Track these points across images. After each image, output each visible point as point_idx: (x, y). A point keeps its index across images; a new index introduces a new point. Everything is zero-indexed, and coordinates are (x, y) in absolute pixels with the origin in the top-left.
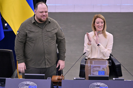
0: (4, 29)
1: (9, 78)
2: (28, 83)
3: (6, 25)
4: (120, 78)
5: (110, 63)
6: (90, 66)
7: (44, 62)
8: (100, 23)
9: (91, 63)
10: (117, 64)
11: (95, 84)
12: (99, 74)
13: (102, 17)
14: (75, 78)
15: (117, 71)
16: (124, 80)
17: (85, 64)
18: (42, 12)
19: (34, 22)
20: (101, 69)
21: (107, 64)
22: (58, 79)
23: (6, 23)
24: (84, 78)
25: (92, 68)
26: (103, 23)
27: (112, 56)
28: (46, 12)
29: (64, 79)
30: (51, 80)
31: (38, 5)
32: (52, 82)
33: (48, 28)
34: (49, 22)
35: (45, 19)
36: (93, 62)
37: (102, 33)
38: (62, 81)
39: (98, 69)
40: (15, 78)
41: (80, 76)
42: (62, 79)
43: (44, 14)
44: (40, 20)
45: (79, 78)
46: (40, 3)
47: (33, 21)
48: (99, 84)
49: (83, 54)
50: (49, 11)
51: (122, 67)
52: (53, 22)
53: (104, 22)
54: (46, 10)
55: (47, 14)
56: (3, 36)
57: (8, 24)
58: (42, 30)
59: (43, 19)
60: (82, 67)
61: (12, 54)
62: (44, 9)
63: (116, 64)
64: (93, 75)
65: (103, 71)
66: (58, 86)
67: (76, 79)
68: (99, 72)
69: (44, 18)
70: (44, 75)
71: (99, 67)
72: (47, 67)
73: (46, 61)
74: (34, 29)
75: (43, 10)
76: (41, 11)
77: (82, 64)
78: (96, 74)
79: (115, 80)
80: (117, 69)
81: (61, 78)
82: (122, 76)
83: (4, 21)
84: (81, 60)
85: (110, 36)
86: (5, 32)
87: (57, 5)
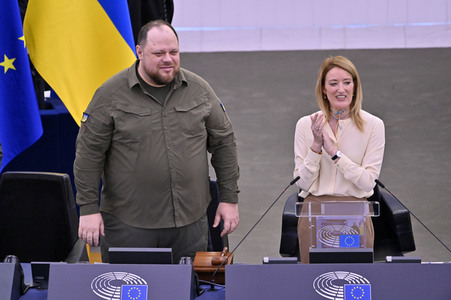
0: (40, 108)
1: (61, 263)
2: (120, 276)
3: (47, 94)
4: (408, 256)
5: (375, 208)
6: (314, 219)
7: (169, 209)
8: (341, 83)
9: (316, 210)
10: (397, 211)
11: (331, 276)
12: (342, 243)
13: (349, 64)
14: (266, 260)
15: (399, 233)
16: (420, 261)
17: (298, 213)
18: (162, 53)
19: (137, 85)
20: (347, 230)
21: (367, 213)
22: (215, 264)
23: (48, 88)
24: (295, 259)
25: (319, 224)
26: (352, 84)
27: (383, 187)
28: (173, 52)
29: (232, 263)
30: (193, 267)
31: (148, 30)
32: (193, 271)
33: (182, 102)
34: (185, 84)
35: (171, 74)
36: (323, 205)
37: (350, 115)
38: (227, 269)
39: (337, 228)
40: (78, 263)
41: (283, 251)
42: (225, 263)
43: (168, 58)
44: (155, 78)
45: (280, 258)
46: (156, 23)
47: (134, 82)
48: (341, 275)
49: (292, 183)
50: (182, 50)
51: (414, 223)
52: (197, 83)
53: (355, 80)
54: (173, 46)
55: (177, 57)
56: (39, 131)
57: (53, 94)
58: (160, 107)
59: (164, 75)
60: (289, 224)
61: (67, 186)
62: (167, 42)
63: (395, 212)
64: (323, 246)
65: (355, 236)
66: (212, 286)
67: (270, 262)
68: (342, 237)
69: (167, 72)
70: (170, 250)
71: (342, 222)
72: (179, 224)
73: (177, 206)
74: (136, 105)
75: (164, 47)
76: (158, 48)
77: (286, 213)
78: (333, 245)
79: (393, 261)
80: (398, 227)
81: (222, 259)
82: (412, 248)
83: (41, 84)
84: (284, 199)
85: (375, 124)
86: (43, 118)
87: (205, 29)
